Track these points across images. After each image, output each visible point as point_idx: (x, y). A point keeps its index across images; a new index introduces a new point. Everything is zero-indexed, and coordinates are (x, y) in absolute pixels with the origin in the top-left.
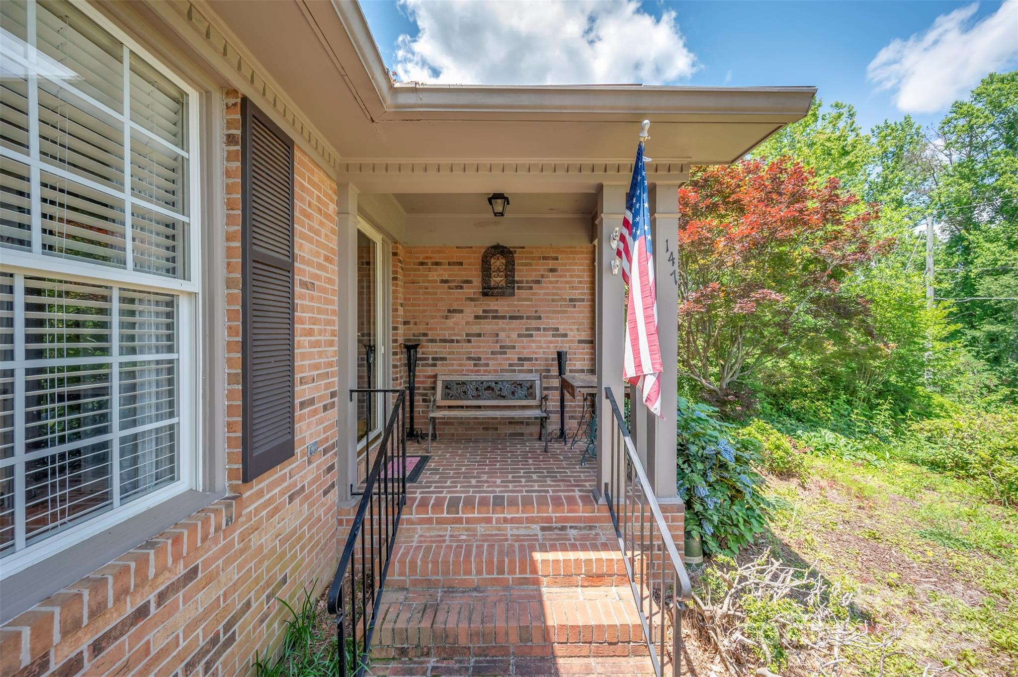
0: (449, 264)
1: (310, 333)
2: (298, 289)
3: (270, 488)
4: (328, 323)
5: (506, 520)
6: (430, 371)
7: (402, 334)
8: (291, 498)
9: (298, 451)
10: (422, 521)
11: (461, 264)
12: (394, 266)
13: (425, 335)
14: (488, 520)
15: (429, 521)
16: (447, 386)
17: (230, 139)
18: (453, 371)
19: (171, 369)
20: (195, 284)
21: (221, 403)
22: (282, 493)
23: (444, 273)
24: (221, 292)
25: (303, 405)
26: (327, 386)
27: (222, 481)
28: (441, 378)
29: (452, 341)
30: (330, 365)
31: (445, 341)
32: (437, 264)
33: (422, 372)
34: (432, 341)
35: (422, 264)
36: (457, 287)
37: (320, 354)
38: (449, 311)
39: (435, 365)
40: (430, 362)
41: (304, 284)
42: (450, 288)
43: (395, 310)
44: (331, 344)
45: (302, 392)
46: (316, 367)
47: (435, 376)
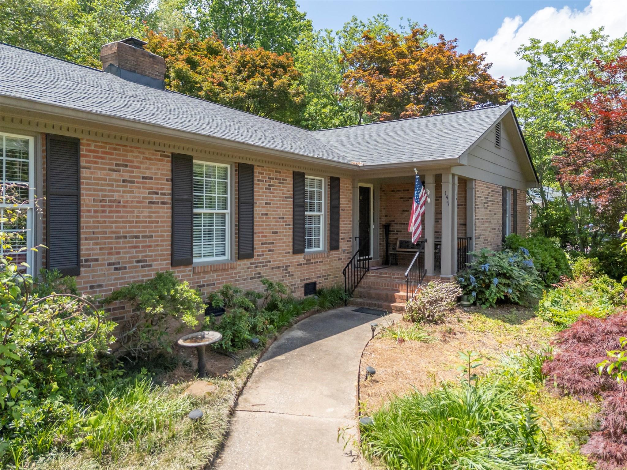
0: (404, 191)
1: (344, 221)
2: (340, 211)
3: (335, 254)
4: (349, 218)
5: (396, 278)
6: (395, 236)
7: (384, 221)
8: (339, 259)
9: (340, 249)
10: (373, 276)
11: (408, 190)
12: (381, 193)
13: (394, 221)
14: (391, 277)
15: (375, 276)
16: (401, 242)
17: (328, 185)
18: (404, 236)
19: (319, 228)
20: (323, 213)
21: (327, 235)
22: (337, 257)
23: (401, 194)
24: (327, 214)
25: (342, 239)
26: (349, 235)
27: (326, 249)
28: (400, 239)
29: (404, 224)
30: (349, 230)
31: (402, 224)
32: (398, 191)
33: (392, 237)
34: (396, 224)
35: (393, 191)
36: (406, 201)
37: (346, 227)
38: (403, 211)
39: (397, 234)
40: (396, 232)
41: (342, 210)
42: (404, 201)
43: (381, 211)
44: (350, 224)
45: (341, 236)
46: (345, 230)
47: (397, 239)
